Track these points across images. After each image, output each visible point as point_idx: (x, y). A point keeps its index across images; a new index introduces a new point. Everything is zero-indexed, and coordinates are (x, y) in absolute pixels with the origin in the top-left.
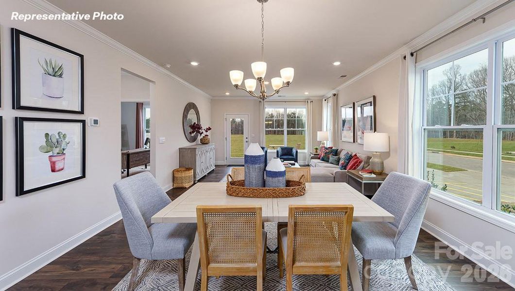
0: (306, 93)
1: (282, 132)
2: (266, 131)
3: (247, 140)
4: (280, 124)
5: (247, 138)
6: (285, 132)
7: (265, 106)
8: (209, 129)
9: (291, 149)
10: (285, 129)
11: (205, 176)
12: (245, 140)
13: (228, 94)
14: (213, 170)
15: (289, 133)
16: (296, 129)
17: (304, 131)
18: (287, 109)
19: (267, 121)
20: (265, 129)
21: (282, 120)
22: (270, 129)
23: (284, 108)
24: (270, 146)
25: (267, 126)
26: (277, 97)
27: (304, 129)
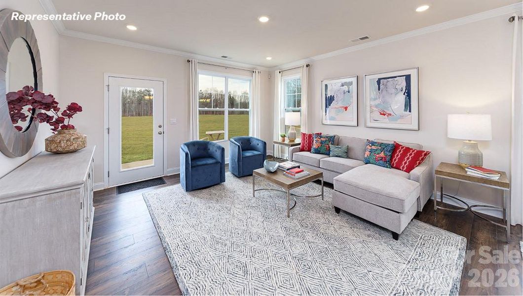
0: (269, 58)
1: (222, 113)
2: (199, 111)
3: (160, 130)
4: (219, 102)
5: (160, 127)
6: (226, 113)
7: (198, 70)
10: (226, 109)
12: (156, 130)
15: (231, 113)
16: (239, 109)
17: (247, 113)
18: (229, 79)
19: (201, 98)
20: (198, 109)
21: (222, 95)
22: (206, 109)
23: (225, 77)
24: (207, 133)
25: (202, 105)
26: (219, 59)
27: (247, 110)
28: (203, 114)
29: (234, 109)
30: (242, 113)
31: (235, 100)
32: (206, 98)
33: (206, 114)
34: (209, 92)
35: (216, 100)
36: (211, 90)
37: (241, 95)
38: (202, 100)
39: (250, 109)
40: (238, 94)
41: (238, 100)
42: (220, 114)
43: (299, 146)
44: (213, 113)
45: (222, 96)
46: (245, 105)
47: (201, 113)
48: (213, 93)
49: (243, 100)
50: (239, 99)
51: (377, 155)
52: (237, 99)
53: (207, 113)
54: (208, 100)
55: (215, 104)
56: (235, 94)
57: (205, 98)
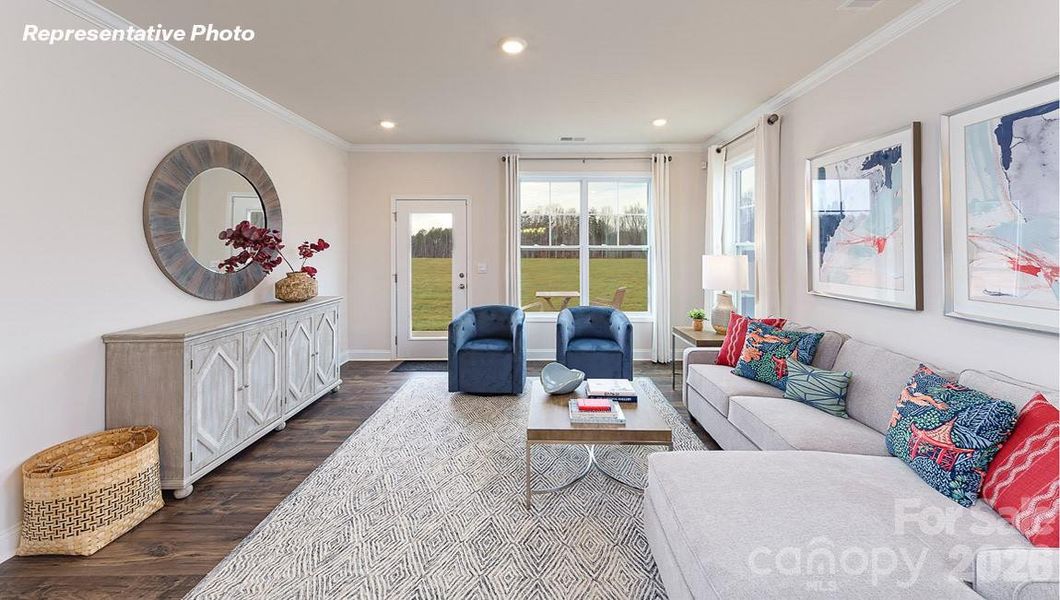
0: (660, 123)
1: (575, 255)
2: (522, 251)
3: (462, 281)
4: (566, 231)
5: (462, 276)
6: (584, 260)
7: (520, 174)
8: (322, 246)
9: (606, 316)
10: (584, 246)
11: (274, 432)
12: (456, 281)
13: (388, 125)
14: (333, 392)
15: (594, 255)
16: (618, 247)
17: (643, 255)
18: (589, 184)
19: (525, 226)
20: (519, 246)
21: (572, 218)
22: (536, 246)
23: (581, 181)
24: (538, 294)
25: (527, 239)
26: (556, 144)
27: (643, 247)
28: (530, 256)
29: (604, 246)
30: (628, 254)
31: (607, 227)
32: (536, 225)
33: (536, 257)
34: (543, 214)
35: (558, 230)
36: (547, 208)
37: (623, 214)
38: (528, 231)
39: (651, 246)
40: (615, 213)
41: (614, 226)
42: (569, 257)
43: (719, 349)
44: (552, 254)
45: (574, 220)
46: (637, 236)
47: (525, 254)
48: (553, 215)
49: (627, 227)
50: (619, 224)
51: (921, 434)
52: (611, 223)
53: (538, 254)
54: (541, 230)
55: (556, 237)
56: (607, 213)
57: (533, 226)
